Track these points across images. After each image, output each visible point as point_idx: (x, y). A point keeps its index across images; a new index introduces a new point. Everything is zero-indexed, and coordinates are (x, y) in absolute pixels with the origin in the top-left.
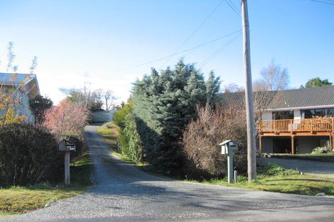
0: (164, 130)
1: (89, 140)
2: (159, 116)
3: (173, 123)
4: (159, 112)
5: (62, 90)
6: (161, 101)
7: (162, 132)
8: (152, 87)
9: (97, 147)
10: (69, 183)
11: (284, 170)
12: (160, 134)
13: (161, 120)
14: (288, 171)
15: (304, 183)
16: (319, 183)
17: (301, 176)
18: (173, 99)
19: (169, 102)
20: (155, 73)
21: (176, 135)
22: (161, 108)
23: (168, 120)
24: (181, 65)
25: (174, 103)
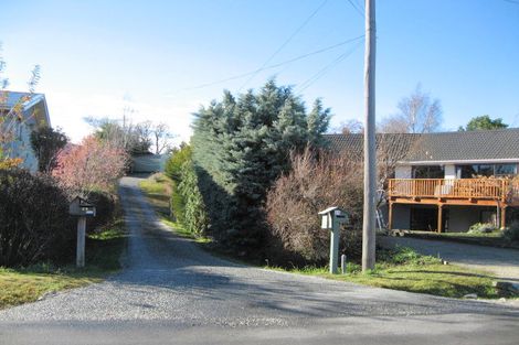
0: (238, 187)
1: (127, 200)
2: (231, 166)
3: (251, 177)
4: (232, 160)
5: (89, 120)
6: (237, 143)
7: (234, 191)
8: (224, 120)
9: (137, 210)
10: (83, 264)
11: (418, 257)
12: (232, 194)
13: (234, 172)
14: (425, 258)
15: (447, 278)
16: (470, 278)
17: (444, 267)
18: (254, 140)
19: (249, 144)
20: (230, 99)
21: (256, 196)
22: (235, 154)
23: (245, 173)
24: (271, 87)
25: (256, 146)
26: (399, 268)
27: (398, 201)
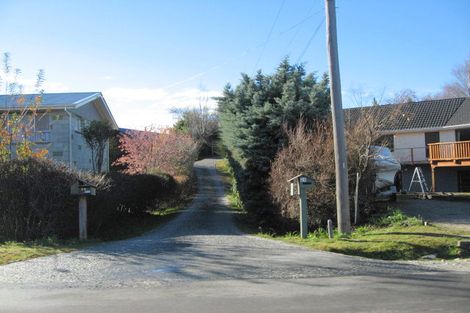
0: (248, 162)
1: (203, 180)
2: (243, 142)
3: (260, 151)
4: (243, 137)
6: (246, 121)
7: (246, 165)
8: (237, 101)
9: (209, 188)
11: (405, 219)
12: (244, 168)
13: (244, 147)
14: (410, 220)
18: (259, 117)
19: (257, 121)
20: (247, 79)
21: (265, 169)
22: (245, 131)
23: (255, 147)
24: (286, 66)
25: (262, 123)
26: (381, 231)
27: (440, 165)
